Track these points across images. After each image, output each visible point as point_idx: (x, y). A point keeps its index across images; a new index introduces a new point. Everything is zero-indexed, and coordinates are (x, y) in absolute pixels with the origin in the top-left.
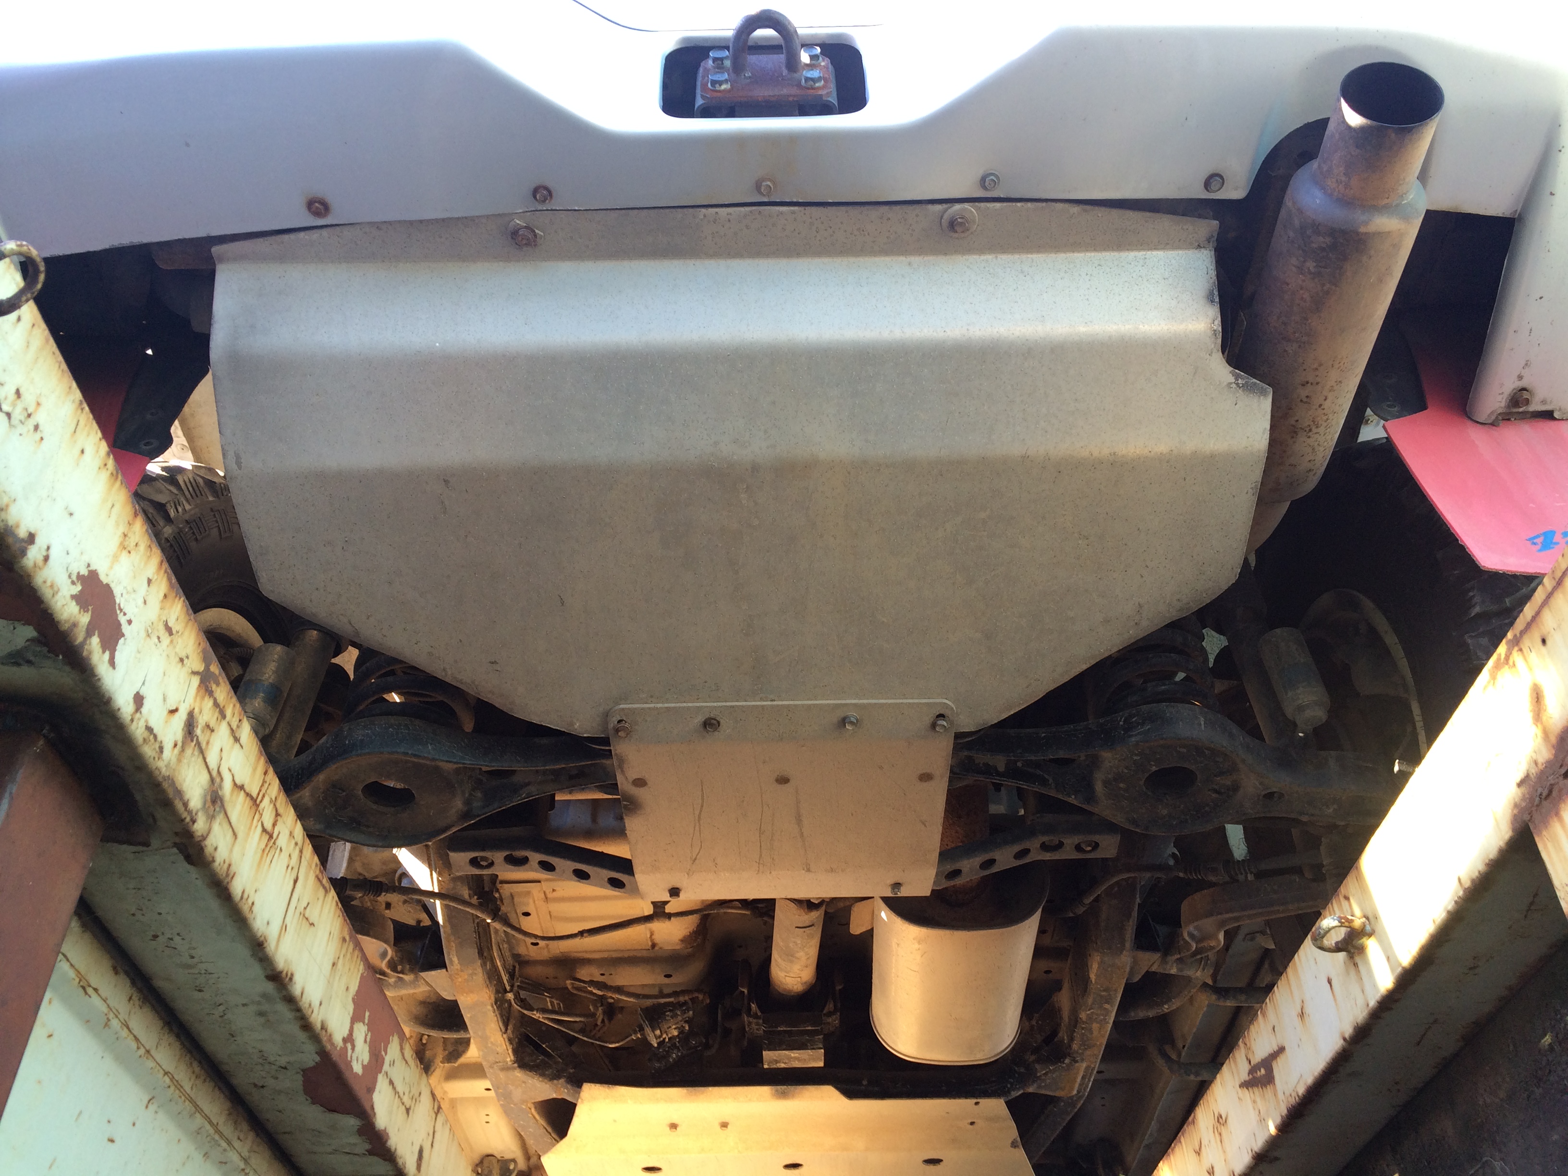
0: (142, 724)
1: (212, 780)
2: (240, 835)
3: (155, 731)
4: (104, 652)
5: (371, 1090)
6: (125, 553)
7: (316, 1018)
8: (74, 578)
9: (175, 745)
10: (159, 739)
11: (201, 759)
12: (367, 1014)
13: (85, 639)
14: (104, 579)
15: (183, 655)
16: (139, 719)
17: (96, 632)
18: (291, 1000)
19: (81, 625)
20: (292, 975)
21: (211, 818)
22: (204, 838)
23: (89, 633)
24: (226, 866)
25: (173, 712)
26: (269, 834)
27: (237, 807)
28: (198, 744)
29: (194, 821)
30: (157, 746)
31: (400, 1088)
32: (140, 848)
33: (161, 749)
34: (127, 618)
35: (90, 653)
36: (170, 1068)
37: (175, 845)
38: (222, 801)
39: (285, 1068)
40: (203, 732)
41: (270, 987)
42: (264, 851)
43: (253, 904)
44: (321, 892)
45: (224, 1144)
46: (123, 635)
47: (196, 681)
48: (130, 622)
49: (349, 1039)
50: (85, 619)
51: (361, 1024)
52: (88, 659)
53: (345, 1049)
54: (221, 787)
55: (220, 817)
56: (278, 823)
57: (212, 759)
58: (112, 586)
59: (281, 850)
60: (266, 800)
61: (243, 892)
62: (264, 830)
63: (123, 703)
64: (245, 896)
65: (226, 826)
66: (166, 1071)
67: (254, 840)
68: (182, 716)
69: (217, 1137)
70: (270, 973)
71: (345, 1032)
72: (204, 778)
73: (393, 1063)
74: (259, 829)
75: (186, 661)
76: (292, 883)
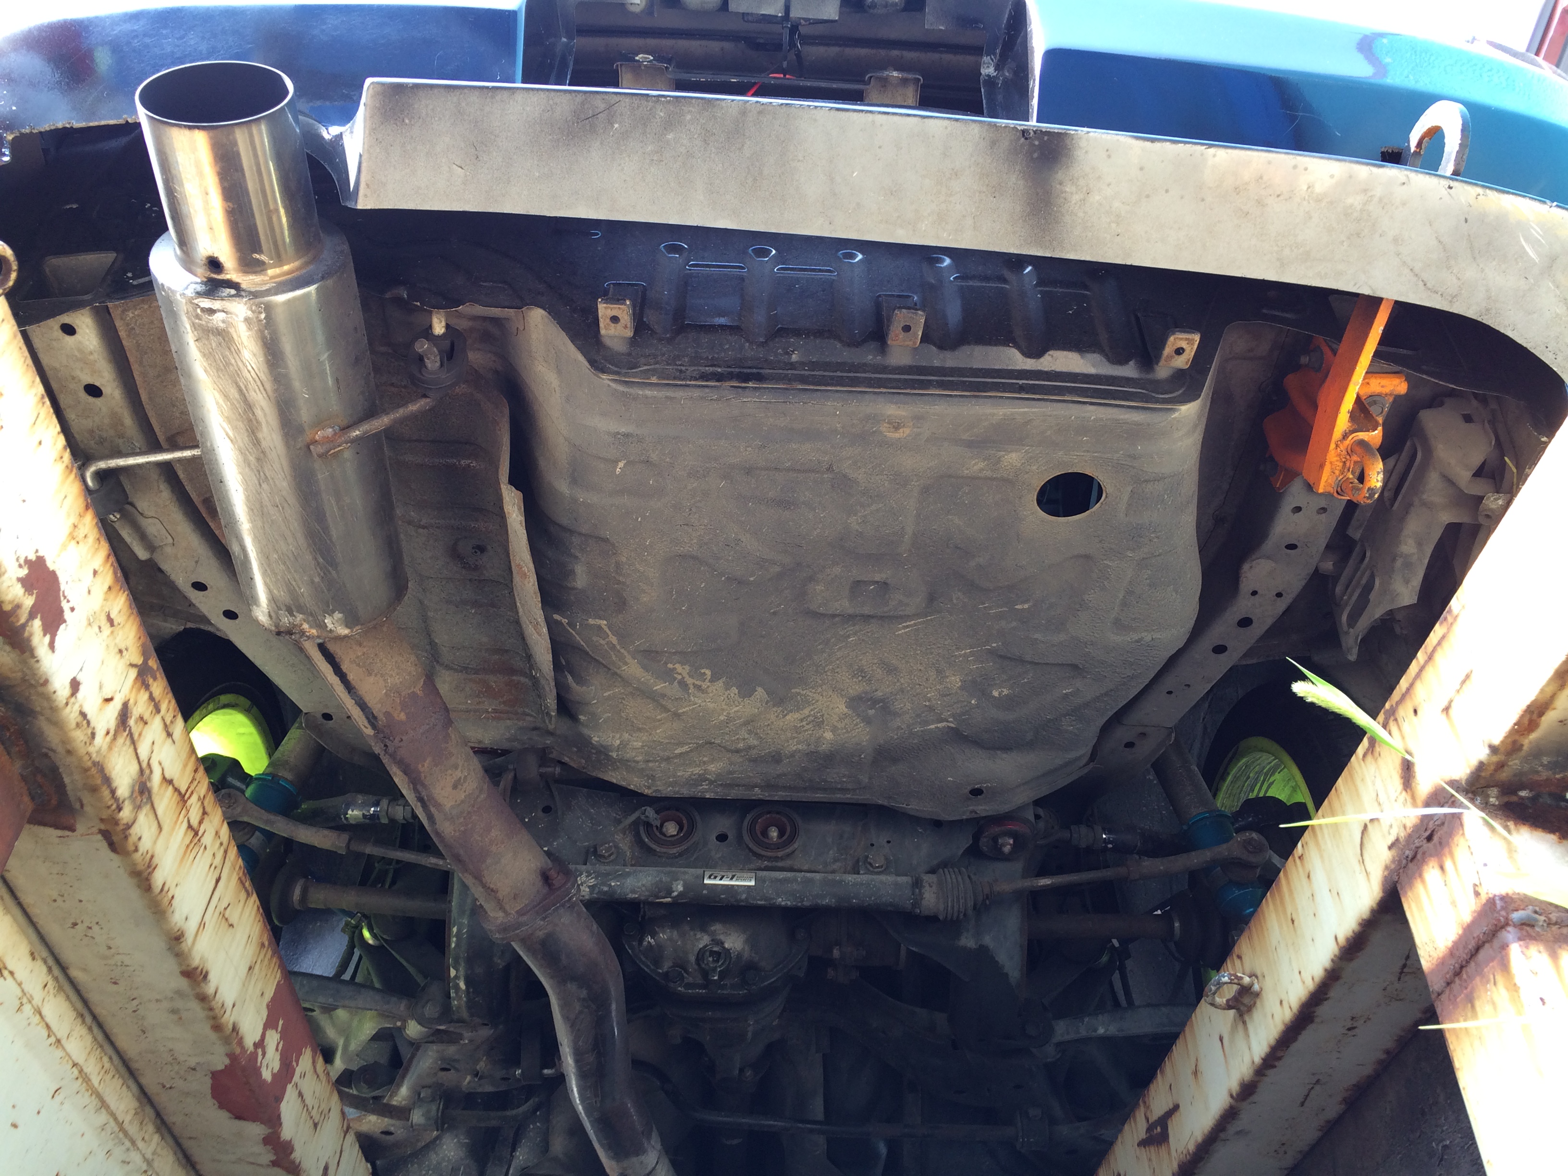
0: (76, 708)
1: (142, 771)
2: (166, 828)
3: (89, 717)
4: (45, 635)
5: (279, 1099)
6: (73, 543)
7: (229, 1019)
8: (22, 561)
9: (108, 733)
10: (92, 725)
11: (132, 749)
12: (281, 1022)
13: (27, 621)
14: (51, 565)
15: (123, 647)
16: (74, 704)
17: (39, 616)
18: (203, 998)
19: (24, 607)
20: (207, 973)
21: (138, 808)
22: (129, 826)
23: (32, 616)
24: (149, 856)
25: (108, 700)
26: (194, 831)
27: (164, 801)
28: (131, 734)
29: (120, 809)
30: (89, 731)
31: (309, 1101)
32: (67, 833)
33: (93, 735)
34: (70, 605)
35: (31, 635)
36: (80, 1060)
37: (101, 831)
38: (149, 792)
39: (194, 1069)
40: (136, 722)
41: (183, 983)
42: (188, 846)
43: (173, 897)
44: (243, 895)
45: (128, 1144)
46: (65, 621)
47: (133, 673)
48: (72, 609)
49: (260, 1044)
50: (29, 602)
51: (274, 1031)
52: (29, 640)
53: (254, 1055)
54: (149, 778)
55: (146, 809)
56: (205, 821)
57: (144, 750)
58: (58, 573)
59: (205, 847)
60: (194, 798)
61: (164, 884)
62: (190, 826)
63: (60, 686)
64: (166, 889)
65: (151, 816)
66: (76, 1062)
67: (179, 836)
68: (117, 705)
69: (121, 1135)
70: (184, 968)
71: (257, 1038)
72: (134, 768)
73: (303, 1075)
74: (185, 825)
75: (125, 653)
76: (214, 882)
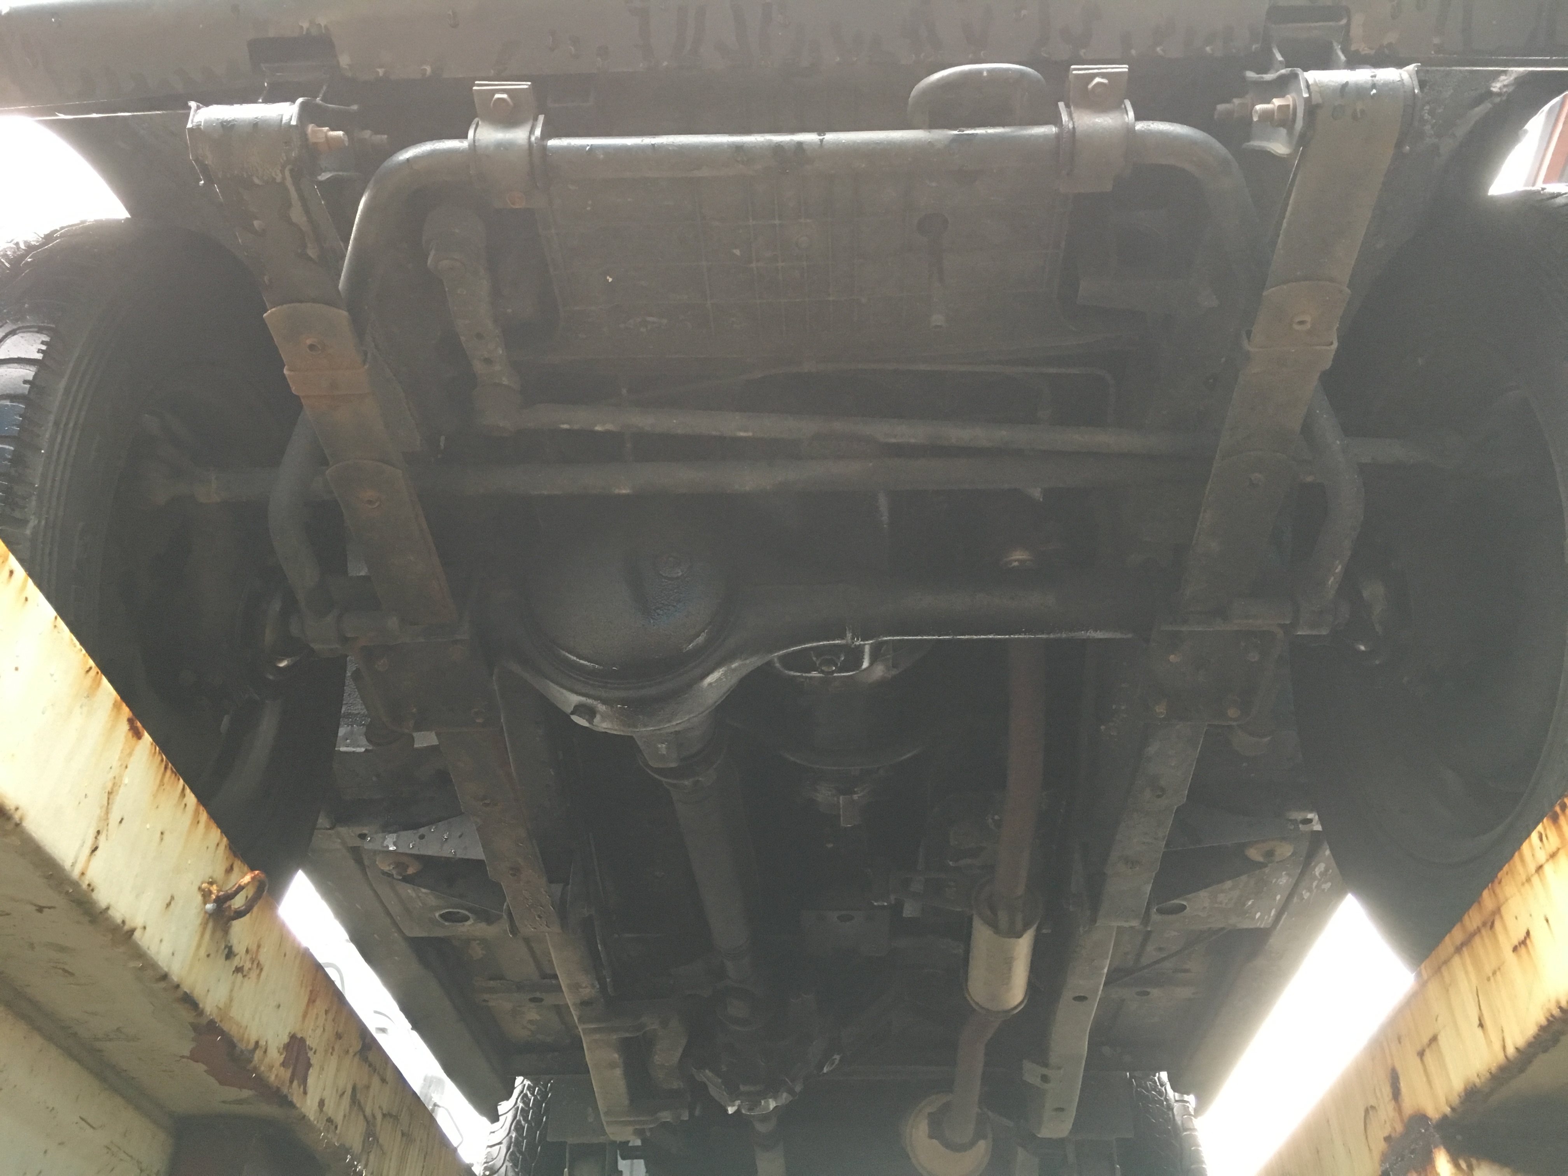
0: (324, 1119)
1: (368, 1123)
3: (332, 1117)
4: (300, 1088)
8: (281, 1050)
9: (345, 1117)
10: (335, 1121)
11: (361, 1114)
13: (289, 1087)
14: (299, 1035)
16: (322, 1116)
17: (296, 1078)
19: (286, 1080)
23: (291, 1082)
25: (343, 1095)
26: (406, 1135)
28: (359, 1104)
30: (333, 1127)
34: (313, 1050)
35: (292, 1095)
38: (375, 1134)
40: (362, 1093)
42: (403, 1152)
46: (311, 1065)
47: (357, 1059)
48: (315, 1053)
50: (288, 1074)
52: (291, 1101)
54: (374, 1125)
57: (368, 1111)
58: (304, 1036)
63: (312, 1112)
67: (397, 1148)
68: (349, 1092)
72: (363, 1125)
74: (400, 1136)
